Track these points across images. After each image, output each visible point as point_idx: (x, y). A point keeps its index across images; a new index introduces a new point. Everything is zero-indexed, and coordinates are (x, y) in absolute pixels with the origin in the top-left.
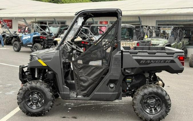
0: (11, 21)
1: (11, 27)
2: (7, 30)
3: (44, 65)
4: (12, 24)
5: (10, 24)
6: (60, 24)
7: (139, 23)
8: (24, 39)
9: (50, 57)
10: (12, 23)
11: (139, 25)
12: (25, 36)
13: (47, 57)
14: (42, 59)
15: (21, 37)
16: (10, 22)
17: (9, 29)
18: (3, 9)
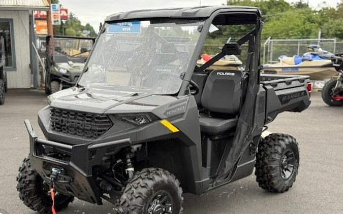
3: (175, 130)
9: (179, 110)
13: (174, 112)
14: (165, 119)
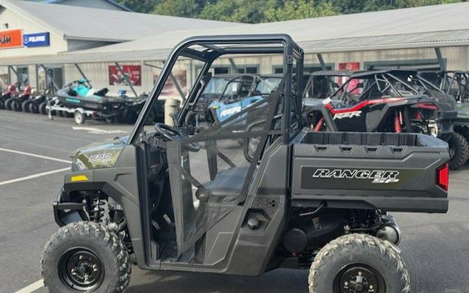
0: (138, 68)
1: (138, 83)
2: (128, 88)
4: (140, 75)
5: (137, 75)
6: (245, 71)
7: (438, 66)
8: (225, 115)
10: (140, 73)
11: (438, 69)
12: (228, 108)
15: (215, 109)
16: (137, 70)
17: (134, 87)
18: (126, 41)
